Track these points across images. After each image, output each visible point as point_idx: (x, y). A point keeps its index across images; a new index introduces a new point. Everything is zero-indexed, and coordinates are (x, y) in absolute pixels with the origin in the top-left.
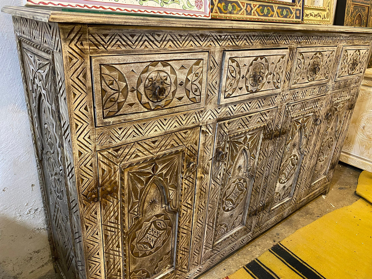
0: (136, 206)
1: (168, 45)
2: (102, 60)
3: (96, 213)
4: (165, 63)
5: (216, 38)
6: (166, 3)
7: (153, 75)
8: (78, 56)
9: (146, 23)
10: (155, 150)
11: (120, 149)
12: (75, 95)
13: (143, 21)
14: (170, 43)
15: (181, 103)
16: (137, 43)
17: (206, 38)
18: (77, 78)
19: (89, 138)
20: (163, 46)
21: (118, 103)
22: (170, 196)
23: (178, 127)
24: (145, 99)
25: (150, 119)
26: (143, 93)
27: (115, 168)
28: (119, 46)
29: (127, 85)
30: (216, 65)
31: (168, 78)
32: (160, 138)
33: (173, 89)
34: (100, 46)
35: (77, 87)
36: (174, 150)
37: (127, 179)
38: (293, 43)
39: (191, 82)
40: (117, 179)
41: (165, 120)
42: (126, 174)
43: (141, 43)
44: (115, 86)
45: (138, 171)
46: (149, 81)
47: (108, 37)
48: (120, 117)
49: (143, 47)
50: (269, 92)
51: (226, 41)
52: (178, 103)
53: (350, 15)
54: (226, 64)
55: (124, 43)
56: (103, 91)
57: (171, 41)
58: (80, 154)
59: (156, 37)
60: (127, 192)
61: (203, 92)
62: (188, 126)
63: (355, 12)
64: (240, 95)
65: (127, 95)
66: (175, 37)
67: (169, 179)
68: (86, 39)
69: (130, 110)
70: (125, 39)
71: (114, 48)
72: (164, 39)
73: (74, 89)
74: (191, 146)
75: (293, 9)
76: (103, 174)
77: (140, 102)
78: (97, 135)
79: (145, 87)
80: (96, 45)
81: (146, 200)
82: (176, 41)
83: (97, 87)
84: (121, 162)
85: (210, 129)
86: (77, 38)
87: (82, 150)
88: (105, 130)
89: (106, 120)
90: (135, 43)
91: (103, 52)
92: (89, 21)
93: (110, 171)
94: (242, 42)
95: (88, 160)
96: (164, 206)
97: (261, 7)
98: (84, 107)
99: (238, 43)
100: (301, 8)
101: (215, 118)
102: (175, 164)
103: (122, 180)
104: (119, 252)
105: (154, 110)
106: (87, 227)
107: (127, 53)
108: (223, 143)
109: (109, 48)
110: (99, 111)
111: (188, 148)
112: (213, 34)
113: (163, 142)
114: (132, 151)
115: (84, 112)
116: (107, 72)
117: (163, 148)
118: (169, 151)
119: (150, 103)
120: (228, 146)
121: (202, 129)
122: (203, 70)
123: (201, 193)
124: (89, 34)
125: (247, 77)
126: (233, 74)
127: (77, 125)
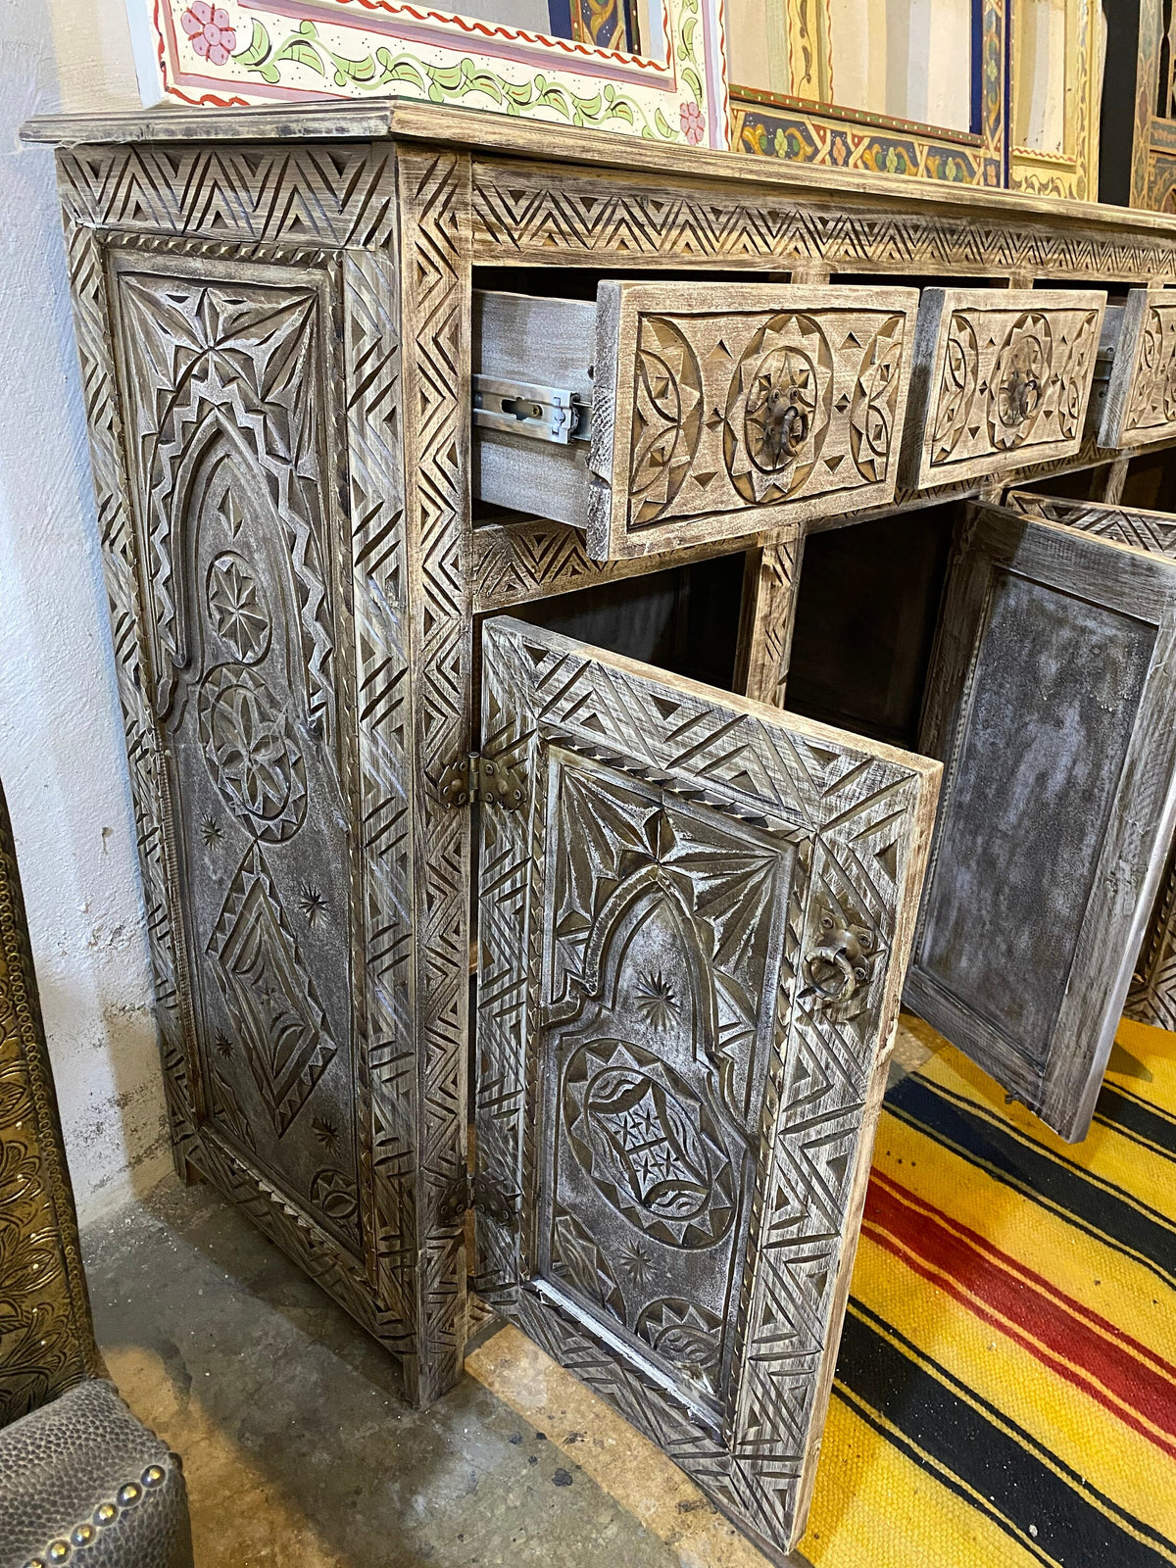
1: (682, 243)
3: (458, 849)
5: (812, 227)
6: (589, 116)
8: (440, 264)
9: (638, 157)
12: (425, 400)
13: (629, 149)
14: (688, 234)
16: (599, 227)
17: (785, 227)
18: (435, 340)
19: (455, 564)
20: (667, 246)
28: (550, 235)
34: (501, 231)
35: (431, 373)
38: (1023, 264)
43: (611, 228)
47: (524, 203)
49: (615, 244)
51: (840, 241)
53: (1145, 192)
55: (564, 227)
57: (692, 227)
58: (429, 620)
59: (651, 210)
63: (1160, 183)
66: (700, 216)
68: (465, 206)
70: (569, 212)
71: (537, 243)
72: (670, 220)
73: (424, 379)
75: (975, 157)
78: (476, 557)
80: (490, 229)
82: (702, 229)
85: (787, 564)
86: (442, 198)
87: (433, 608)
88: (499, 540)
90: (594, 226)
91: (506, 254)
94: (882, 247)
95: (447, 646)
97: (876, 148)
98: (447, 449)
99: (873, 248)
100: (999, 157)
106: (431, 900)
107: (573, 262)
109: (525, 240)
112: (805, 213)
115: (447, 466)
121: (764, 560)
124: (476, 185)
127: (425, 514)
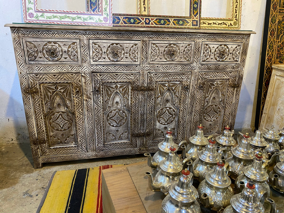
0: (49, 103)
1: (56, 36)
2: (26, 40)
3: (29, 99)
4: (55, 43)
5: (83, 33)
7: (50, 47)
8: (17, 38)
10: (55, 79)
11: (38, 75)
12: (17, 51)
14: (57, 35)
15: (66, 60)
16: (41, 34)
17: (77, 34)
18: (18, 45)
19: (24, 67)
20: (53, 36)
21: (34, 56)
22: (67, 104)
23: (67, 71)
24: (46, 56)
25: (51, 65)
26: (46, 54)
27: (36, 82)
28: (33, 35)
29: (37, 50)
30: (85, 45)
31: (57, 49)
32: (57, 74)
33: (61, 53)
35: (18, 48)
36: (66, 82)
37: (42, 88)
38: (145, 38)
39: (70, 52)
40: (38, 87)
41: (59, 66)
42: (41, 86)
43: (43, 34)
44: (32, 49)
45: (47, 86)
46: (48, 49)
47: (28, 32)
48: (36, 62)
49: (44, 36)
50: (128, 63)
51: (90, 35)
52: (65, 60)
54: (91, 46)
55: (35, 34)
56: (28, 51)
57: (57, 34)
59: (50, 32)
60: (43, 95)
61: (79, 57)
62: (72, 72)
64: (104, 62)
65: (38, 54)
67: (65, 95)
68: (20, 32)
69: (40, 60)
70: (36, 33)
71: (31, 36)
72: (53, 33)
74: (77, 82)
75: (189, 20)
76: (31, 84)
77: (45, 57)
78: (27, 67)
79: (46, 51)
80: (24, 34)
81: (55, 102)
82: (60, 34)
83: (25, 49)
84: (39, 81)
85: (88, 76)
86: (17, 32)
87: (21, 72)
88: (30, 66)
89: (30, 62)
91: (27, 37)
92: (18, 26)
93: (34, 83)
94: (101, 36)
95: (24, 76)
96: (66, 108)
97: (158, 20)
98: (21, 56)
99: (99, 36)
100: (198, 20)
101: (90, 70)
102: (68, 88)
103: (40, 88)
104: (42, 121)
105: (51, 61)
106: (26, 104)
107: (37, 38)
108: (98, 85)
109: (29, 36)
110: (27, 58)
111: (74, 83)
112: (81, 32)
113: (59, 77)
114: (44, 77)
115: (21, 57)
116: (29, 44)
117: (60, 79)
118: (63, 81)
119: (50, 58)
120: (102, 87)
121: (82, 75)
122: (77, 47)
123: (88, 108)
124: (21, 30)
125: (107, 53)
126: (97, 50)
127: (19, 62)
